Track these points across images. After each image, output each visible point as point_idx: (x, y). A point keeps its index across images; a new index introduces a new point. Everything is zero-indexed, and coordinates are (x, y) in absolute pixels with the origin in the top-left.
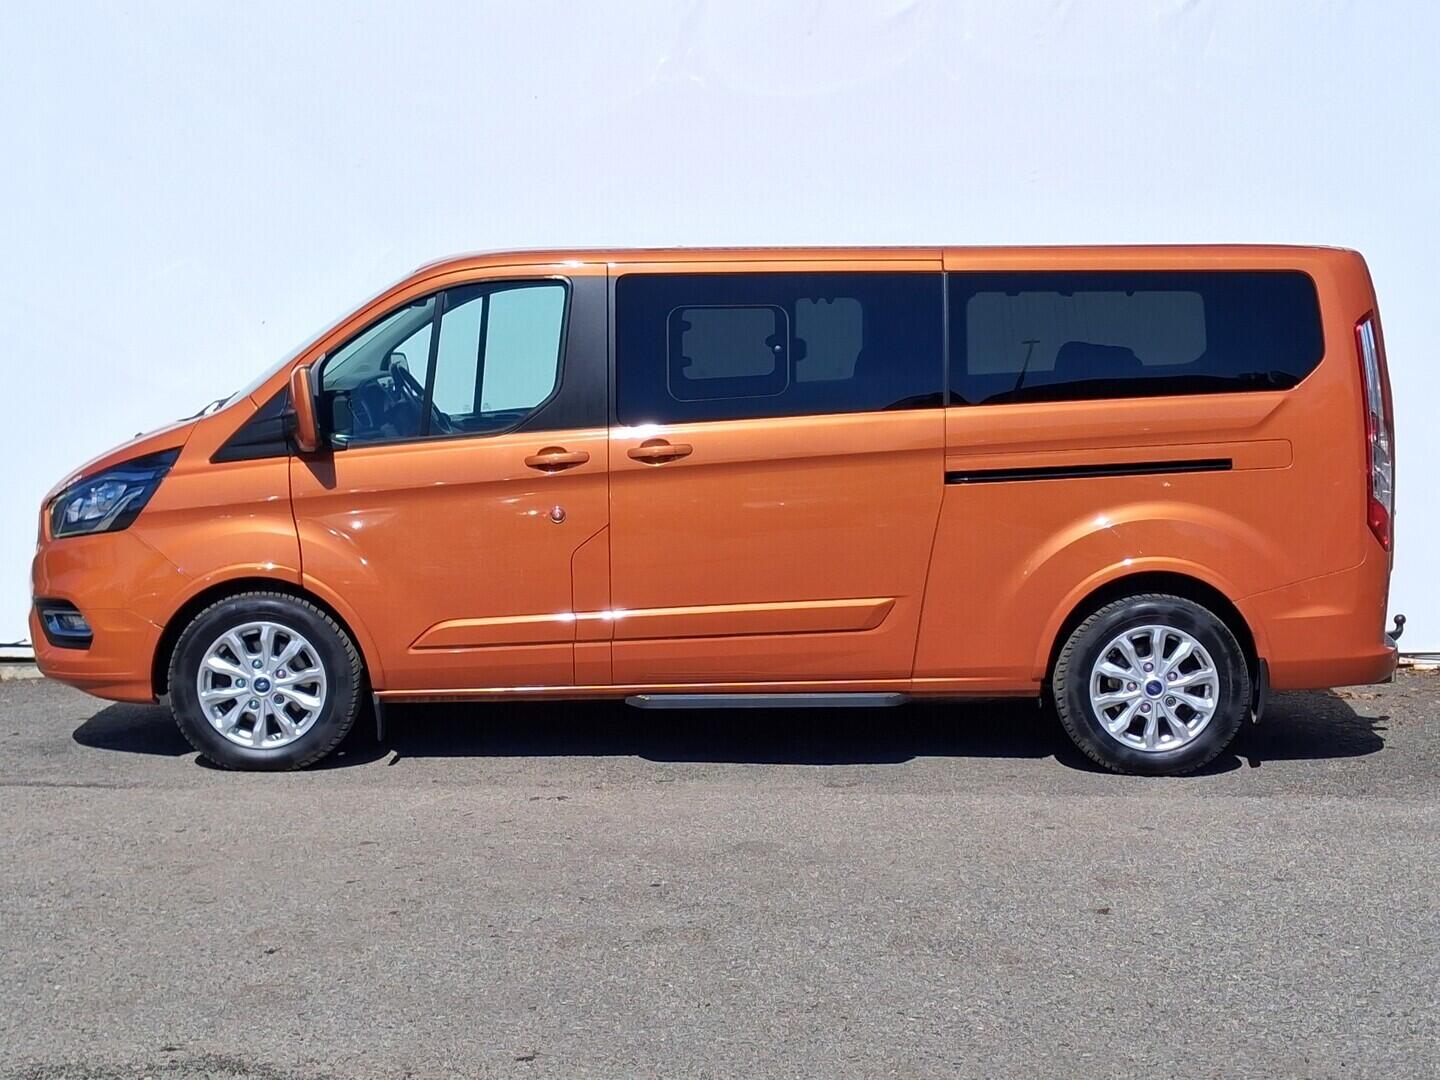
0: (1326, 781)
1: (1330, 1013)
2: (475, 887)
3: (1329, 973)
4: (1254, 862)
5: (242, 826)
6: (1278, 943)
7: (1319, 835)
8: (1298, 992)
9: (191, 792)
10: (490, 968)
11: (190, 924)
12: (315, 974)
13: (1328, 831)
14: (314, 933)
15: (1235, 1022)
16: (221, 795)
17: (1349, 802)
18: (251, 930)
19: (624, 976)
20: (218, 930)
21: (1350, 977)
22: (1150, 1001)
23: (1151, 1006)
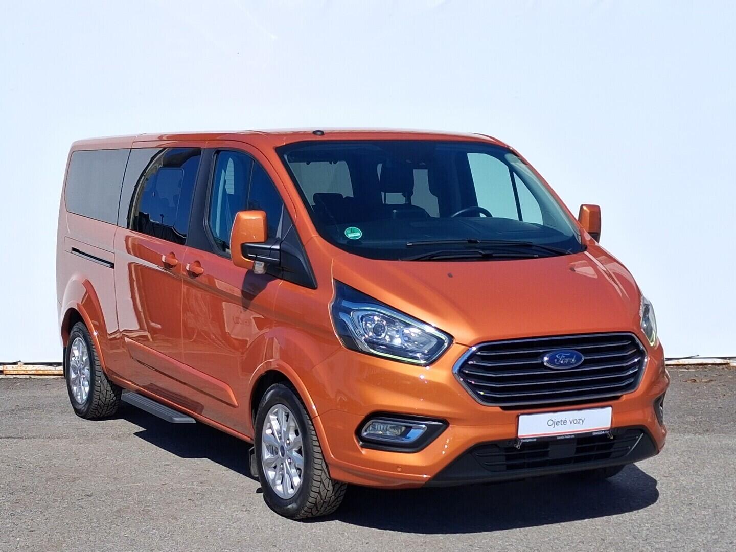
0: (686, 426)
1: (699, 543)
2: (232, 486)
3: (697, 523)
4: (651, 467)
5: (97, 457)
6: (668, 508)
7: (685, 454)
8: (681, 532)
9: (65, 440)
10: (248, 526)
11: (81, 507)
12: (154, 530)
13: (689, 451)
14: (150, 510)
15: (649, 548)
16: (82, 441)
17: (700, 436)
18: (115, 509)
19: (320, 529)
20: (98, 510)
21: (708, 525)
22: (603, 538)
23: (604, 540)
